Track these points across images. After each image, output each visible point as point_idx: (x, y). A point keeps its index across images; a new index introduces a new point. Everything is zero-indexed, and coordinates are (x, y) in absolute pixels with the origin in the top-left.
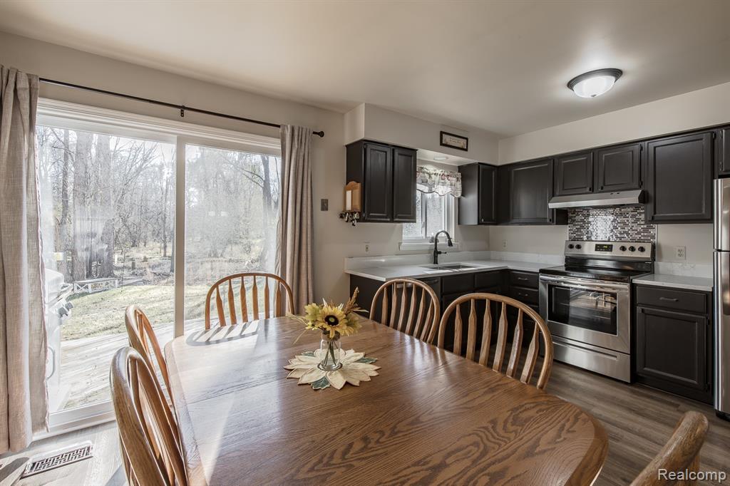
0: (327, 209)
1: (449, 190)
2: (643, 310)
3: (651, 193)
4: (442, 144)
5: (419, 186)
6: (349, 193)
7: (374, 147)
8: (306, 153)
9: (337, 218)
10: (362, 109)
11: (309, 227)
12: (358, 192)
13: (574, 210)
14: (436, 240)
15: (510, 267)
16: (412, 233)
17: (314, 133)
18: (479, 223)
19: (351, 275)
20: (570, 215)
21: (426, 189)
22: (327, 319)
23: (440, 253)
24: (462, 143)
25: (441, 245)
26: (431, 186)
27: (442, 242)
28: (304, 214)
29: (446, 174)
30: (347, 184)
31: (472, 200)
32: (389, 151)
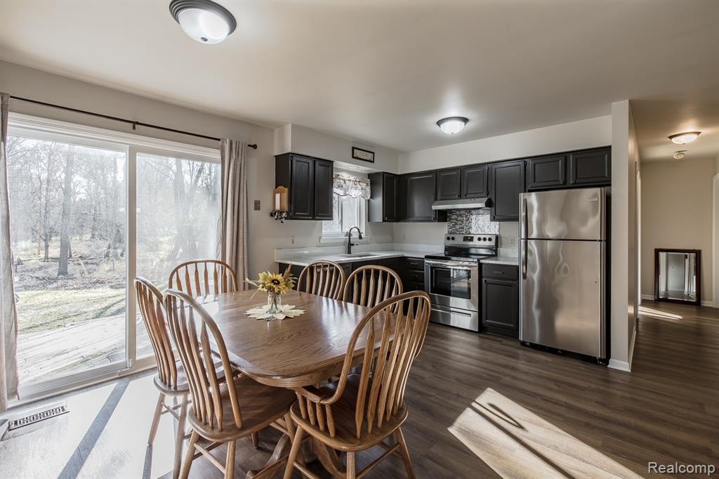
0: (259, 209)
1: (361, 193)
2: (486, 281)
3: (493, 200)
4: (353, 157)
5: (335, 190)
6: (278, 196)
7: (298, 159)
8: (243, 164)
9: (267, 217)
10: (289, 128)
11: (245, 223)
12: (285, 195)
13: (450, 211)
14: (349, 235)
15: (406, 255)
16: (331, 229)
17: (249, 146)
18: (384, 221)
19: (280, 264)
20: (448, 215)
21: (341, 192)
22: (273, 281)
23: (353, 245)
24: (370, 156)
25: (353, 238)
26: (346, 190)
27: (355, 235)
28: (241, 213)
29: (358, 180)
30: (276, 188)
31: (378, 202)
32: (311, 162)
